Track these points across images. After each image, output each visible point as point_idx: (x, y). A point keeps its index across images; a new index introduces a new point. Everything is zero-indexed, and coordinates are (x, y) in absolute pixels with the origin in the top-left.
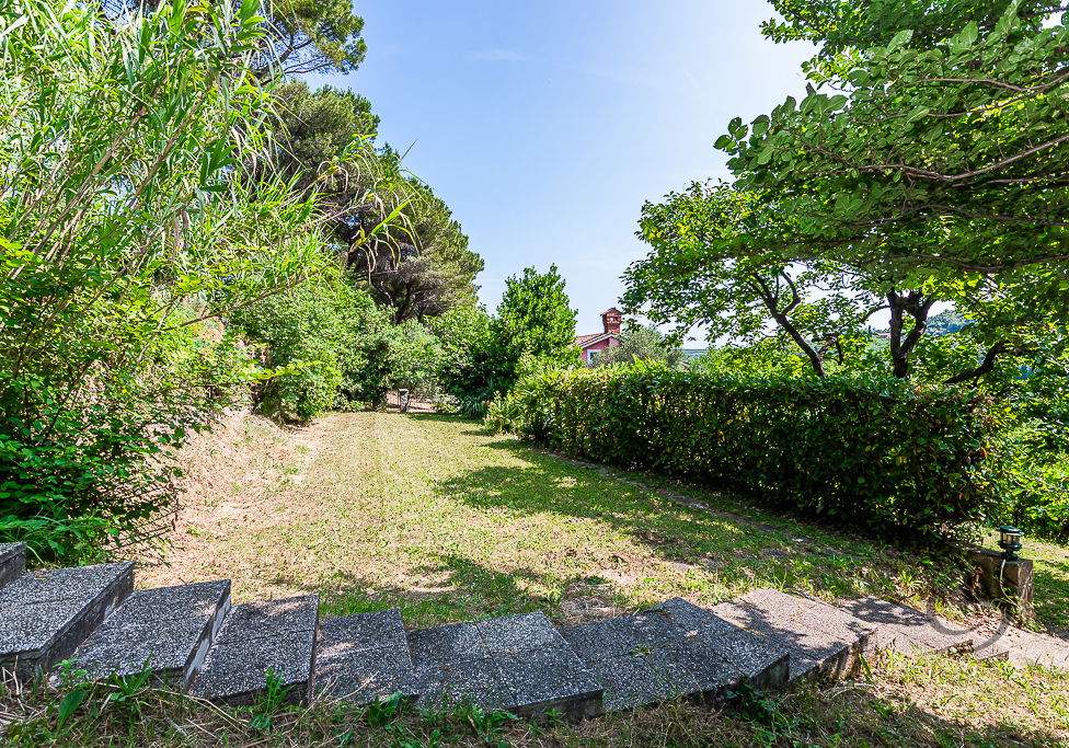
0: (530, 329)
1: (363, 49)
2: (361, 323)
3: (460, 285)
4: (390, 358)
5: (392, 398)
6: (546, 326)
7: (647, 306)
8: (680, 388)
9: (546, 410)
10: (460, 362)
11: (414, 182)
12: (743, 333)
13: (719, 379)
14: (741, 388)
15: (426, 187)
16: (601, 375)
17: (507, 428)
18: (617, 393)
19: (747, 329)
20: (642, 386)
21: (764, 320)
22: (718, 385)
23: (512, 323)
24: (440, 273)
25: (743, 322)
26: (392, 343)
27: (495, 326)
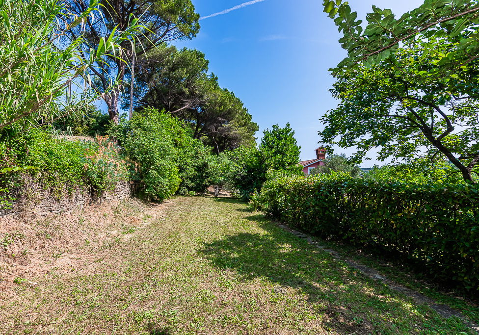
0: (275, 156)
1: (198, 27)
2: (196, 154)
3: (248, 137)
4: (208, 171)
5: (211, 189)
6: (284, 154)
7: (338, 138)
8: (360, 189)
9: (280, 199)
10: (241, 173)
11: (226, 90)
12: (403, 155)
13: (390, 185)
14: (408, 191)
15: (232, 93)
16: (309, 180)
17: (259, 208)
18: (319, 192)
19: (406, 153)
20: (335, 187)
21: (418, 147)
22: (389, 188)
23: (265, 153)
24: (238, 132)
25: (403, 148)
26: (210, 164)
27: (257, 154)
